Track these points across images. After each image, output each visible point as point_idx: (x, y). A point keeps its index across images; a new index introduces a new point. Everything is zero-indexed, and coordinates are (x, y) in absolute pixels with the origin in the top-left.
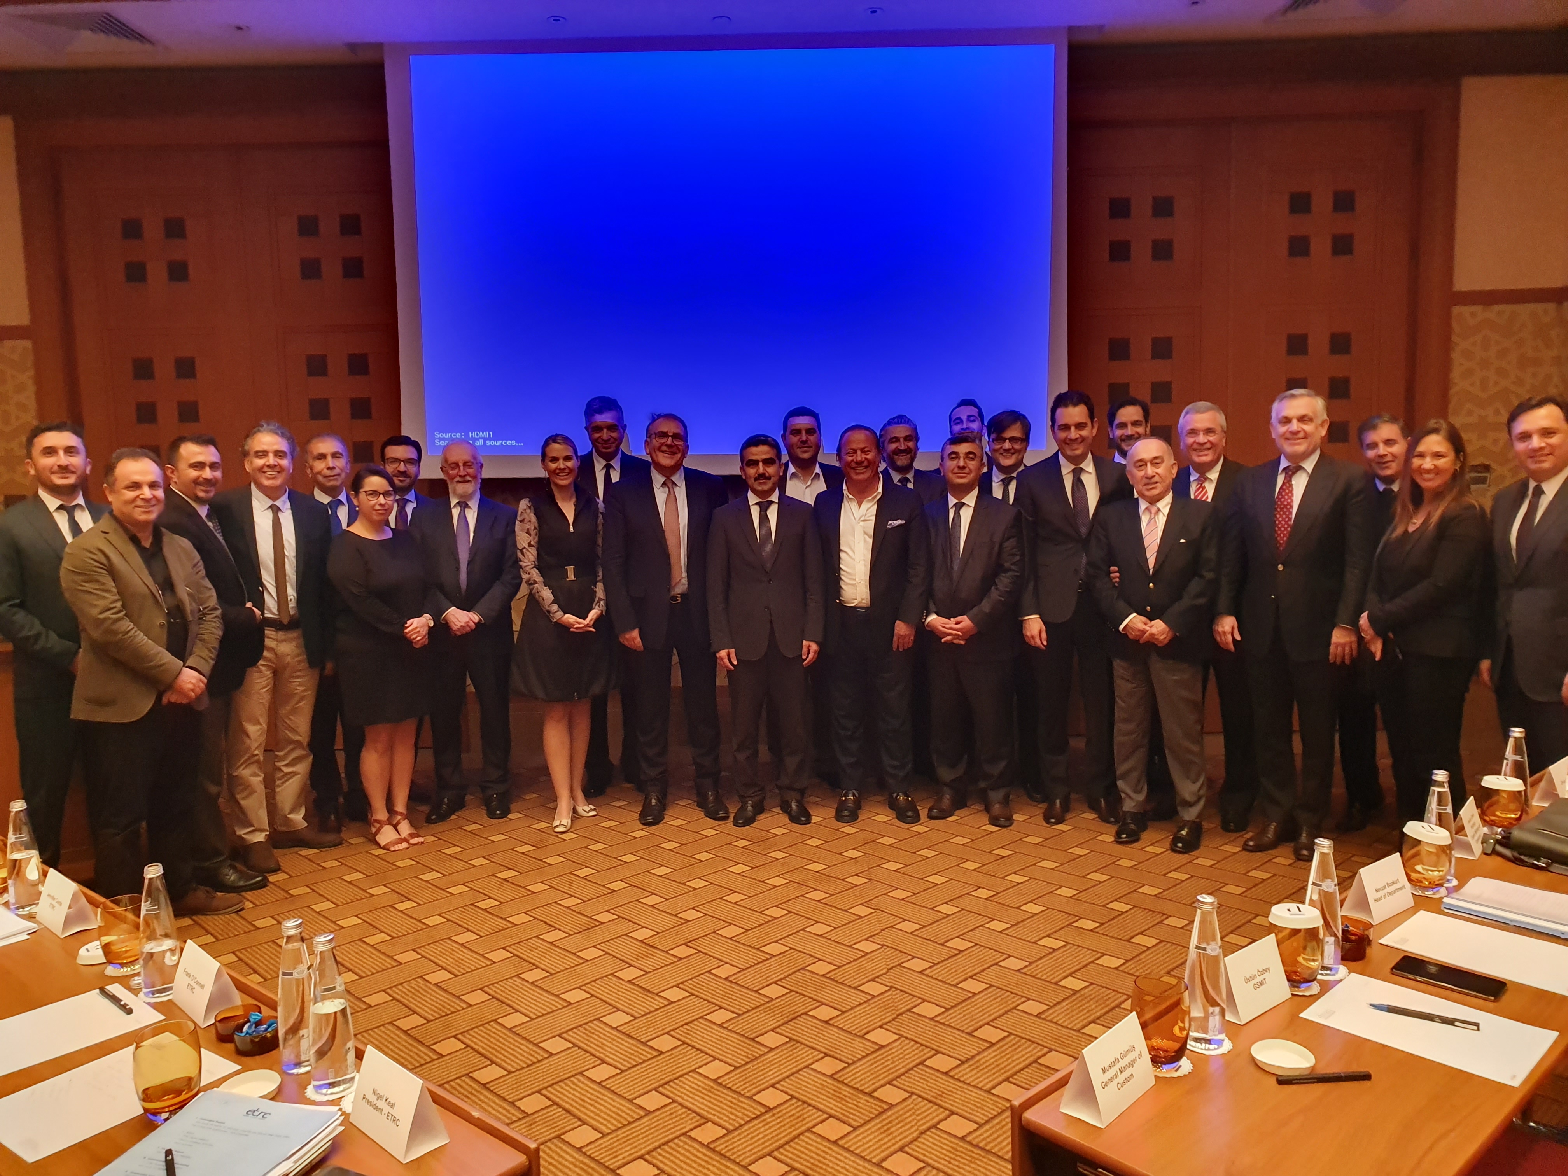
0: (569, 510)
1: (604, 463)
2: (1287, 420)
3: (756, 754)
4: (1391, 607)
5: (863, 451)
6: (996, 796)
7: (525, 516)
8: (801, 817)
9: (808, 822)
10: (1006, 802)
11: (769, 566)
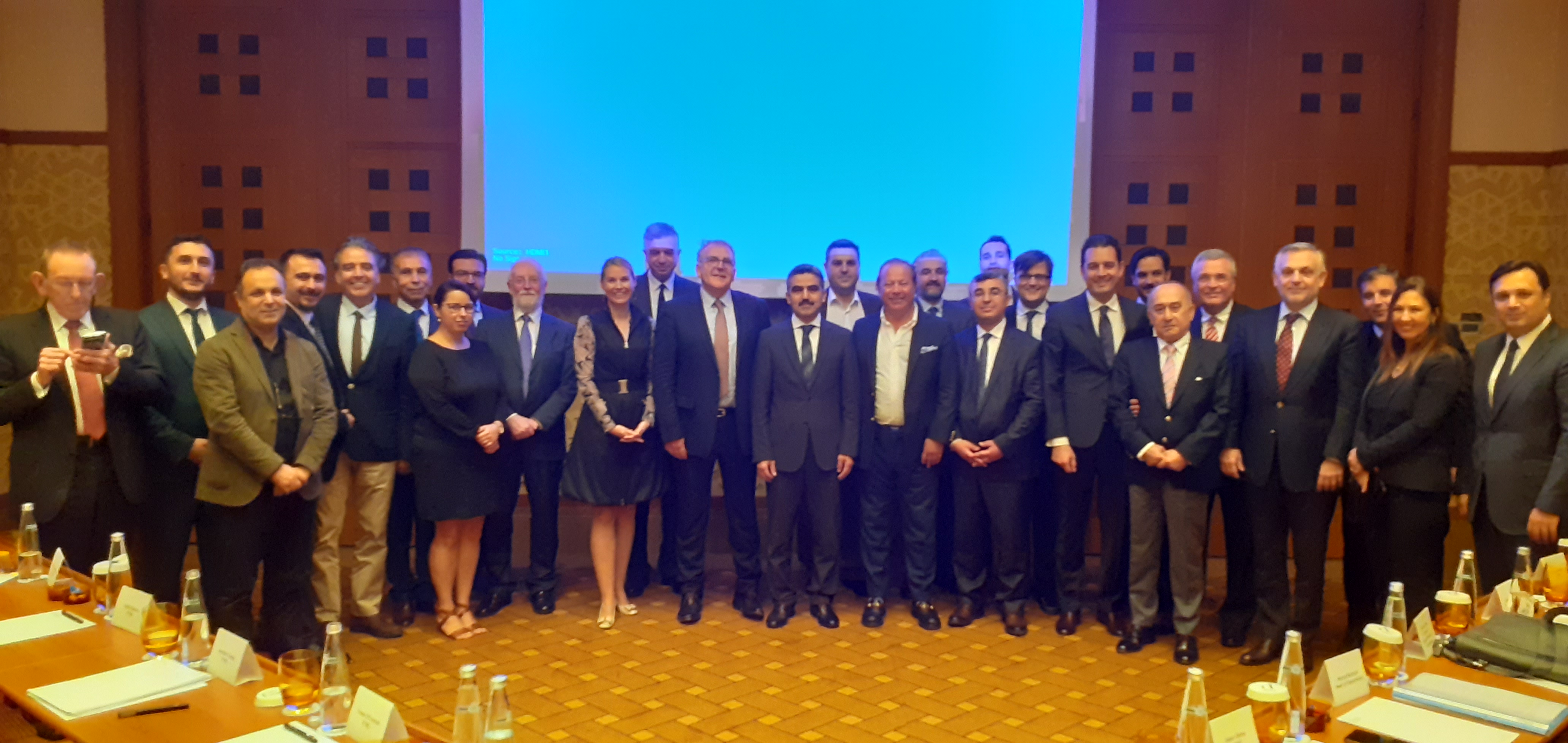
0: (624, 327)
1: (659, 283)
2: (1289, 272)
3: (789, 561)
4: (1375, 444)
5: (901, 283)
6: (1012, 607)
7: (584, 332)
8: (829, 621)
9: (836, 625)
10: (1021, 613)
11: (809, 385)
